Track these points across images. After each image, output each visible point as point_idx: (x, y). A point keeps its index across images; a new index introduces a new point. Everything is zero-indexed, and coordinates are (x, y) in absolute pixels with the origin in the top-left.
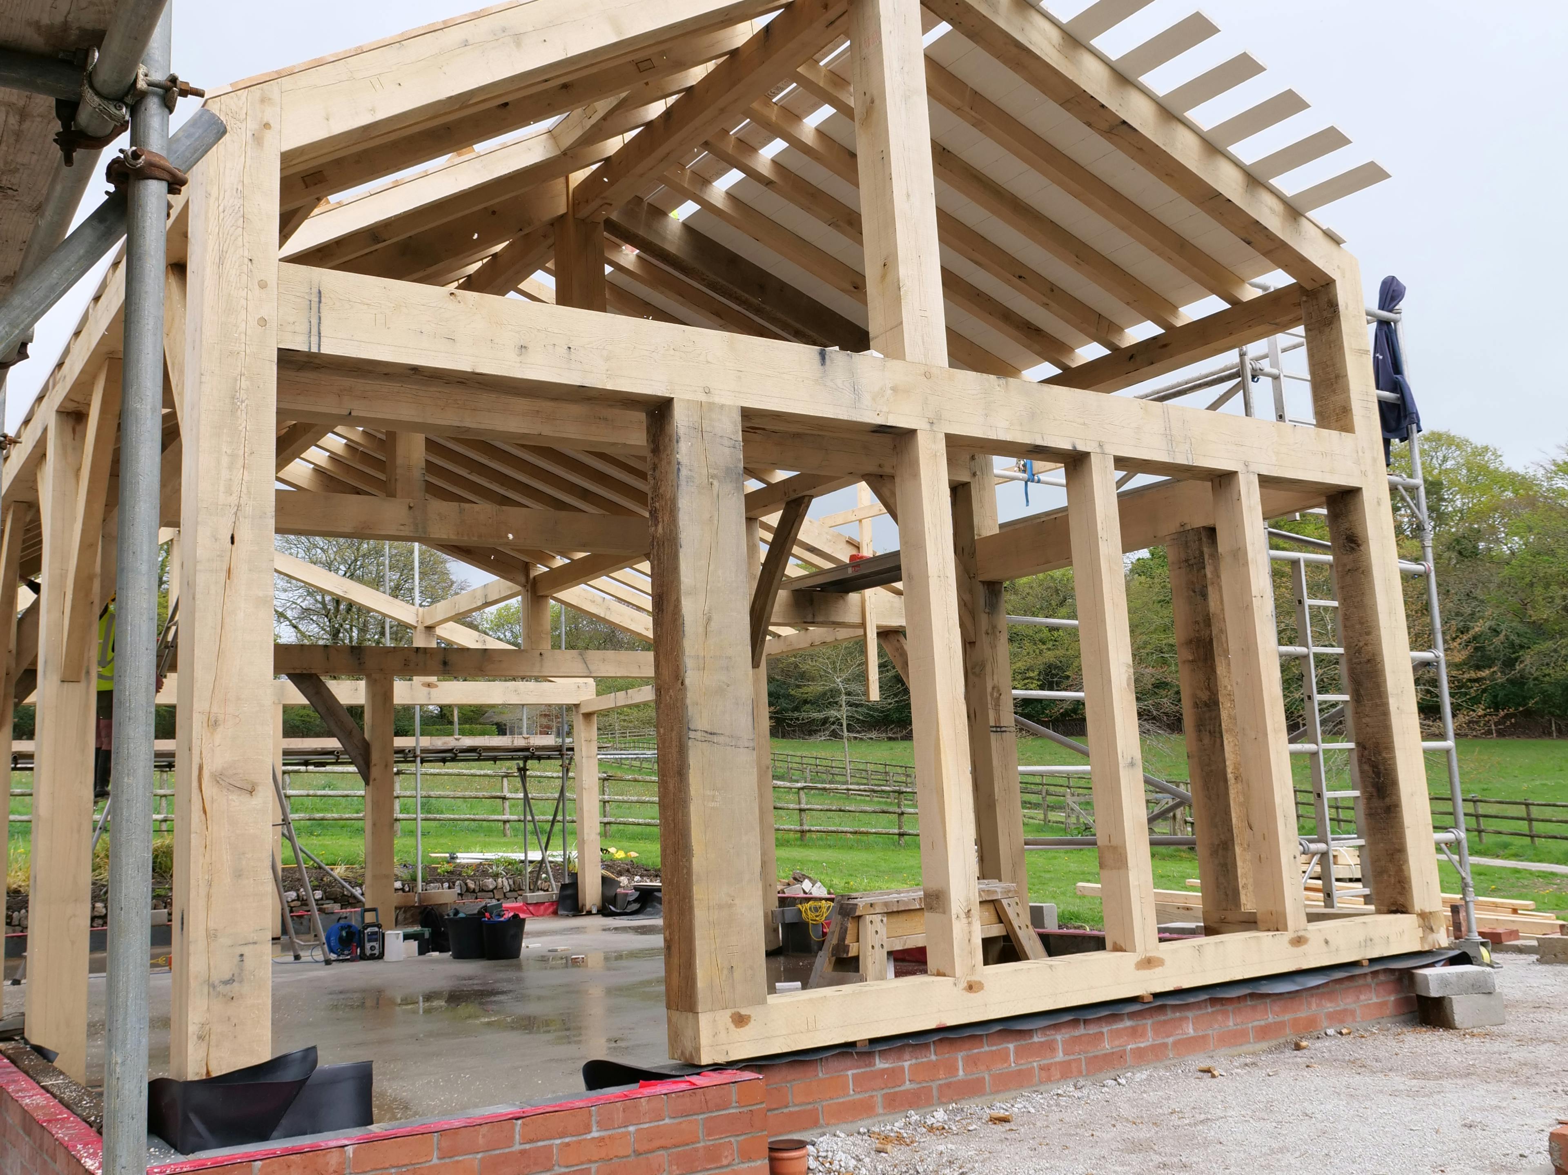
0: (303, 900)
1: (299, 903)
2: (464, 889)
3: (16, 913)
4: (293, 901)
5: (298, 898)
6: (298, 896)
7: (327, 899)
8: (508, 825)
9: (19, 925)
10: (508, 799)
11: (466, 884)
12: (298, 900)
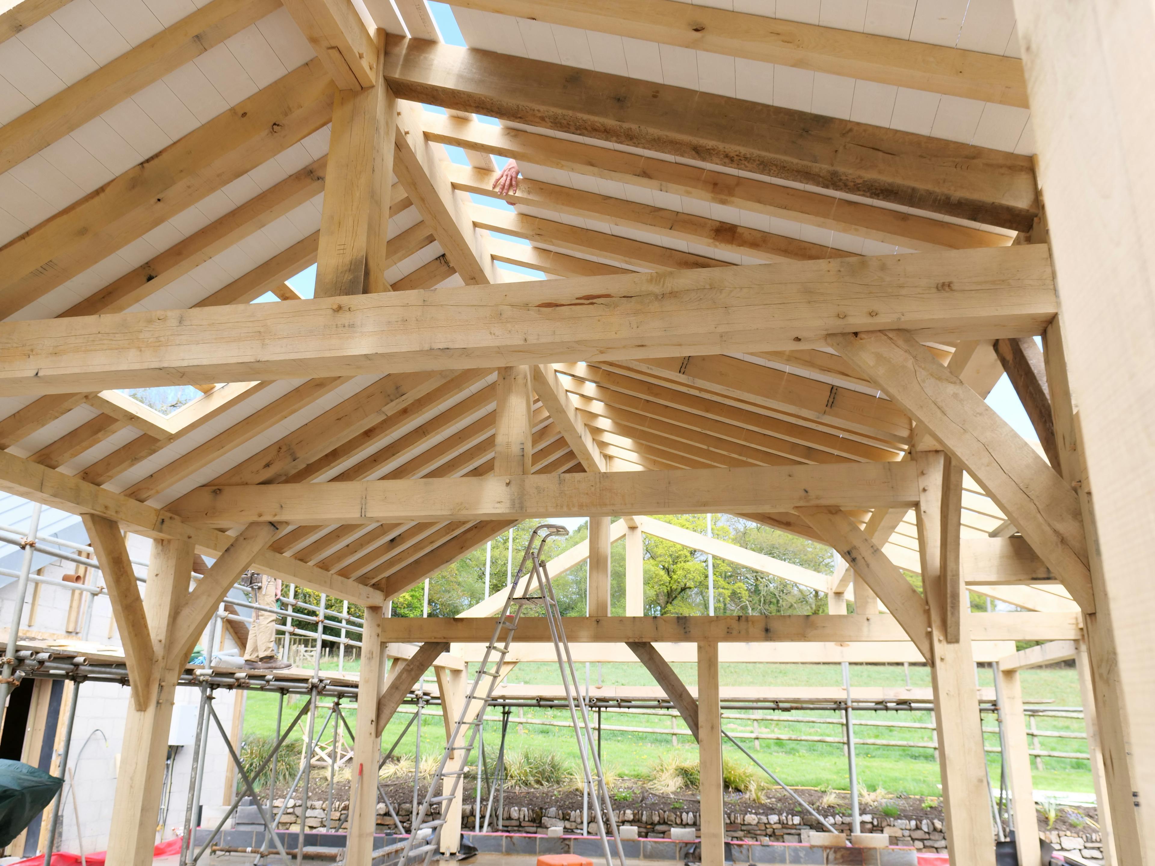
0: (783, 823)
1: (779, 826)
2: (931, 828)
3: (573, 812)
4: (775, 823)
5: (780, 822)
6: (779, 820)
7: (804, 825)
8: (1038, 759)
9: (575, 822)
10: (1036, 736)
11: (933, 824)
12: (779, 823)
